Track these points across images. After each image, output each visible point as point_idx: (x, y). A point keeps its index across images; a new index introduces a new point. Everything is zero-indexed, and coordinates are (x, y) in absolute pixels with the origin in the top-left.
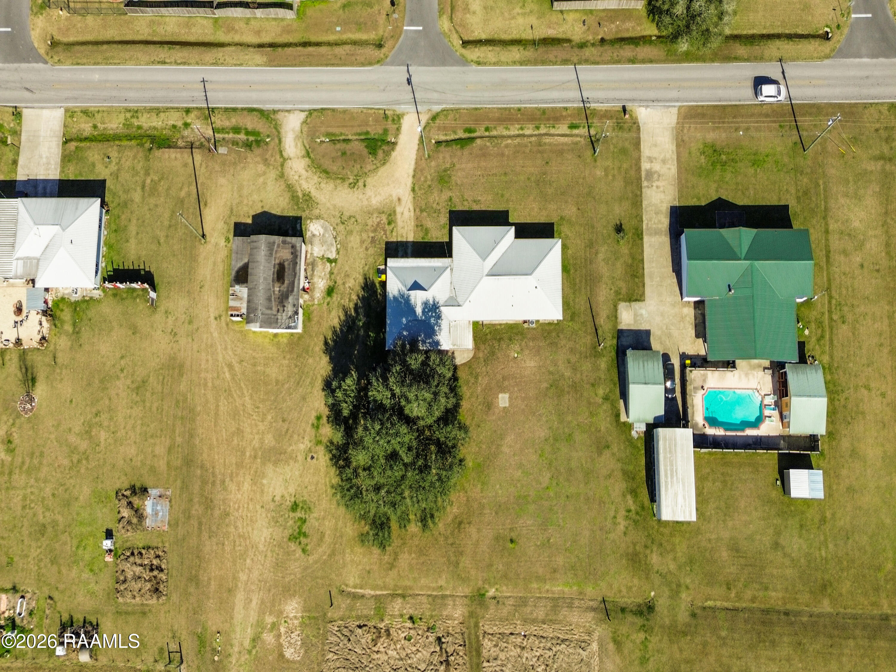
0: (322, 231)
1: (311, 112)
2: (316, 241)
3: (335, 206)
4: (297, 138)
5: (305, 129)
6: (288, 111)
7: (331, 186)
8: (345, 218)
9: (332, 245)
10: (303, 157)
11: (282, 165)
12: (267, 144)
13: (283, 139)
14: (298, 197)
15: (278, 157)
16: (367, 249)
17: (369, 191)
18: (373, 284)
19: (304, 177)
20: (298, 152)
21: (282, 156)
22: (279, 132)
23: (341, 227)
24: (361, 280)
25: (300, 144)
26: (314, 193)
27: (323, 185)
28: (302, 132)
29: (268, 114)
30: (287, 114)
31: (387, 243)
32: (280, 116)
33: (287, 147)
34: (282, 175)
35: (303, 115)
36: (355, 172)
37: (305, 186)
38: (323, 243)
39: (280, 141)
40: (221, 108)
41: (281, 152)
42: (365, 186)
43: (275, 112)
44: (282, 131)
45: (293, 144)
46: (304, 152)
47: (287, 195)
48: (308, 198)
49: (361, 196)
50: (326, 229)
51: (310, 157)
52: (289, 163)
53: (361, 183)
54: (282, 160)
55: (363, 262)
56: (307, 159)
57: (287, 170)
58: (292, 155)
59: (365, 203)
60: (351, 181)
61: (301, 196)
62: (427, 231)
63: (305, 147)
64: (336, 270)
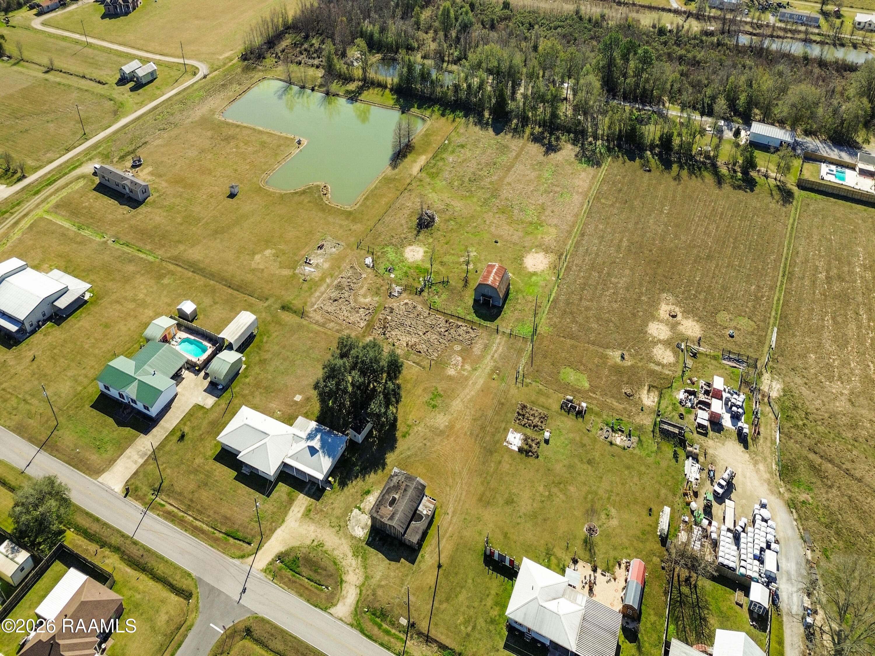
0: (356, 528)
1: (325, 609)
2: (363, 524)
3: (340, 538)
4: (345, 597)
5: (335, 601)
6: (341, 619)
7: (336, 553)
8: (338, 528)
9: (353, 517)
10: (346, 582)
11: (363, 585)
12: (369, 608)
13: (355, 602)
14: (362, 557)
15: (364, 592)
16: (332, 503)
17: (313, 536)
18: (339, 484)
19: (352, 568)
20: (348, 587)
21: (361, 591)
22: (355, 609)
23: (342, 524)
24: (345, 489)
25: (344, 593)
26: (350, 554)
27: (342, 556)
28: (339, 600)
29: (357, 626)
30: (344, 619)
31: (318, 500)
32: (349, 620)
33: (354, 595)
34: (367, 578)
35: (332, 610)
36: (315, 552)
37: (354, 562)
38: (358, 521)
39: (358, 601)
40: (392, 652)
41: (360, 594)
42: (313, 541)
43: (352, 625)
44: (352, 608)
45: (349, 595)
46: (344, 585)
47: (369, 562)
48: (356, 553)
49: (320, 535)
50: (353, 528)
51: (341, 579)
52: (358, 583)
53: (315, 543)
54: (362, 588)
55: (339, 498)
56: (344, 579)
57: (361, 580)
58: (354, 587)
59: (319, 530)
60: (320, 548)
61: (360, 557)
62: (289, 494)
63: (341, 588)
64: (358, 501)
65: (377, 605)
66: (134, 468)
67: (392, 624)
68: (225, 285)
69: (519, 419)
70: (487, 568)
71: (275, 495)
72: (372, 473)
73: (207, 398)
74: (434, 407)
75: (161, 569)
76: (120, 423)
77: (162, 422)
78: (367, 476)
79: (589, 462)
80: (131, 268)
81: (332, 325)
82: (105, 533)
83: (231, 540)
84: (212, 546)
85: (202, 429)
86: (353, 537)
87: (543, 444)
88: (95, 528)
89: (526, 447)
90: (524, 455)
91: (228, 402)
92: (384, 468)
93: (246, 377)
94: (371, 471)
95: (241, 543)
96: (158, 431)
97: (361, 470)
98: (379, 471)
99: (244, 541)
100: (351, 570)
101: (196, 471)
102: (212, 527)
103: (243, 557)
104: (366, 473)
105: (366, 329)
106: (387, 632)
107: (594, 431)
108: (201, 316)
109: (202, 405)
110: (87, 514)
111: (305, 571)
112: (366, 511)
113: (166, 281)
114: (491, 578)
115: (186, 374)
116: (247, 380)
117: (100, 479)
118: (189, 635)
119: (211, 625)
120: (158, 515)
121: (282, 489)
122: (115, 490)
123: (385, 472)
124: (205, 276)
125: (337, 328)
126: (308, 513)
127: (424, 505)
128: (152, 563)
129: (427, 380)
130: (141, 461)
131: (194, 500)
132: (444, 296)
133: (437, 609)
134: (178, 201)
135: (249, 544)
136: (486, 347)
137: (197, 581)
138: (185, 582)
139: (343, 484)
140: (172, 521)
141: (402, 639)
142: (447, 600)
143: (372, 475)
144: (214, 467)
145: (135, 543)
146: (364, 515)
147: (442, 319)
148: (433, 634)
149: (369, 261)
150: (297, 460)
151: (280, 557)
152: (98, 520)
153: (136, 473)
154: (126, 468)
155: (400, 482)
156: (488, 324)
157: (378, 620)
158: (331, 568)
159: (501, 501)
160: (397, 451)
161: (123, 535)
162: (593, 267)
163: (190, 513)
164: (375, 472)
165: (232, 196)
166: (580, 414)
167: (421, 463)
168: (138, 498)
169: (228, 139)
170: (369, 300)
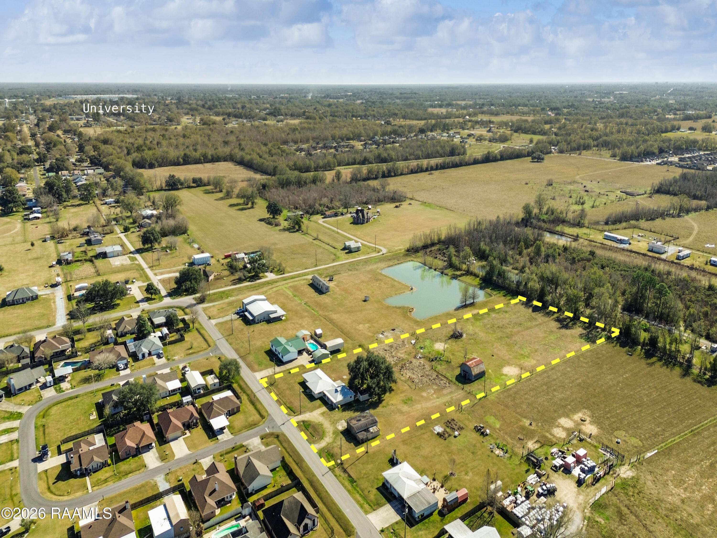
0: (340, 426)
1: (311, 443)
2: (343, 426)
3: (331, 426)
4: (320, 443)
5: (315, 443)
7: (326, 429)
8: (332, 423)
9: (341, 422)
10: (324, 439)
12: (327, 451)
15: (329, 445)
16: (335, 415)
18: (342, 410)
22: (322, 449)
23: (335, 422)
24: (344, 413)
27: (328, 432)
28: (317, 443)
29: (319, 454)
30: (316, 449)
31: (330, 411)
32: (318, 450)
33: (324, 445)
34: (333, 442)
35: (313, 445)
36: (318, 426)
37: (331, 435)
38: (342, 424)
39: (324, 447)
41: (327, 445)
42: (320, 422)
45: (322, 444)
46: (322, 440)
47: (337, 438)
49: (323, 422)
50: (338, 425)
52: (329, 442)
55: (339, 414)
57: (331, 442)
58: (326, 442)
59: (324, 420)
60: (321, 426)
61: (335, 435)
62: (319, 405)
65: (331, 452)
66: (268, 375)
68: (340, 331)
69: (447, 423)
70: (388, 461)
71: (314, 403)
73: (308, 364)
74: (406, 403)
75: (259, 406)
76: (271, 360)
77: (286, 365)
78: (356, 412)
79: (473, 453)
80: (306, 314)
82: (246, 389)
83: (289, 410)
85: (300, 373)
86: (336, 428)
87: (452, 437)
88: (244, 386)
89: (442, 434)
90: (438, 436)
91: (316, 368)
94: (359, 411)
96: (283, 367)
97: (354, 409)
99: (293, 411)
100: (328, 437)
101: (289, 384)
102: (284, 403)
103: (289, 415)
105: (393, 364)
107: (486, 444)
108: (323, 338)
109: (305, 365)
110: (244, 381)
111: (310, 430)
115: (305, 353)
116: (328, 364)
117: (254, 373)
118: (257, 428)
119: (266, 428)
121: (318, 402)
122: (258, 378)
124: (333, 325)
126: (323, 414)
127: (373, 428)
128: (257, 404)
129: (409, 393)
130: (271, 374)
132: (443, 367)
133: (356, 464)
134: (340, 297)
135: (294, 413)
136: (451, 392)
137: (269, 415)
138: (265, 414)
139: (344, 410)
142: (362, 464)
144: (296, 386)
145: (255, 395)
146: (346, 424)
147: (436, 374)
148: (349, 470)
149: (413, 342)
150: (329, 392)
151: (303, 422)
152: (246, 384)
154: (265, 374)
155: (367, 416)
156: (460, 384)
157: (329, 457)
158: (321, 433)
159: (413, 446)
161: (252, 392)
163: (279, 396)
165: (365, 301)
166: (483, 434)
167: (384, 418)
169: (377, 280)
170: (402, 356)
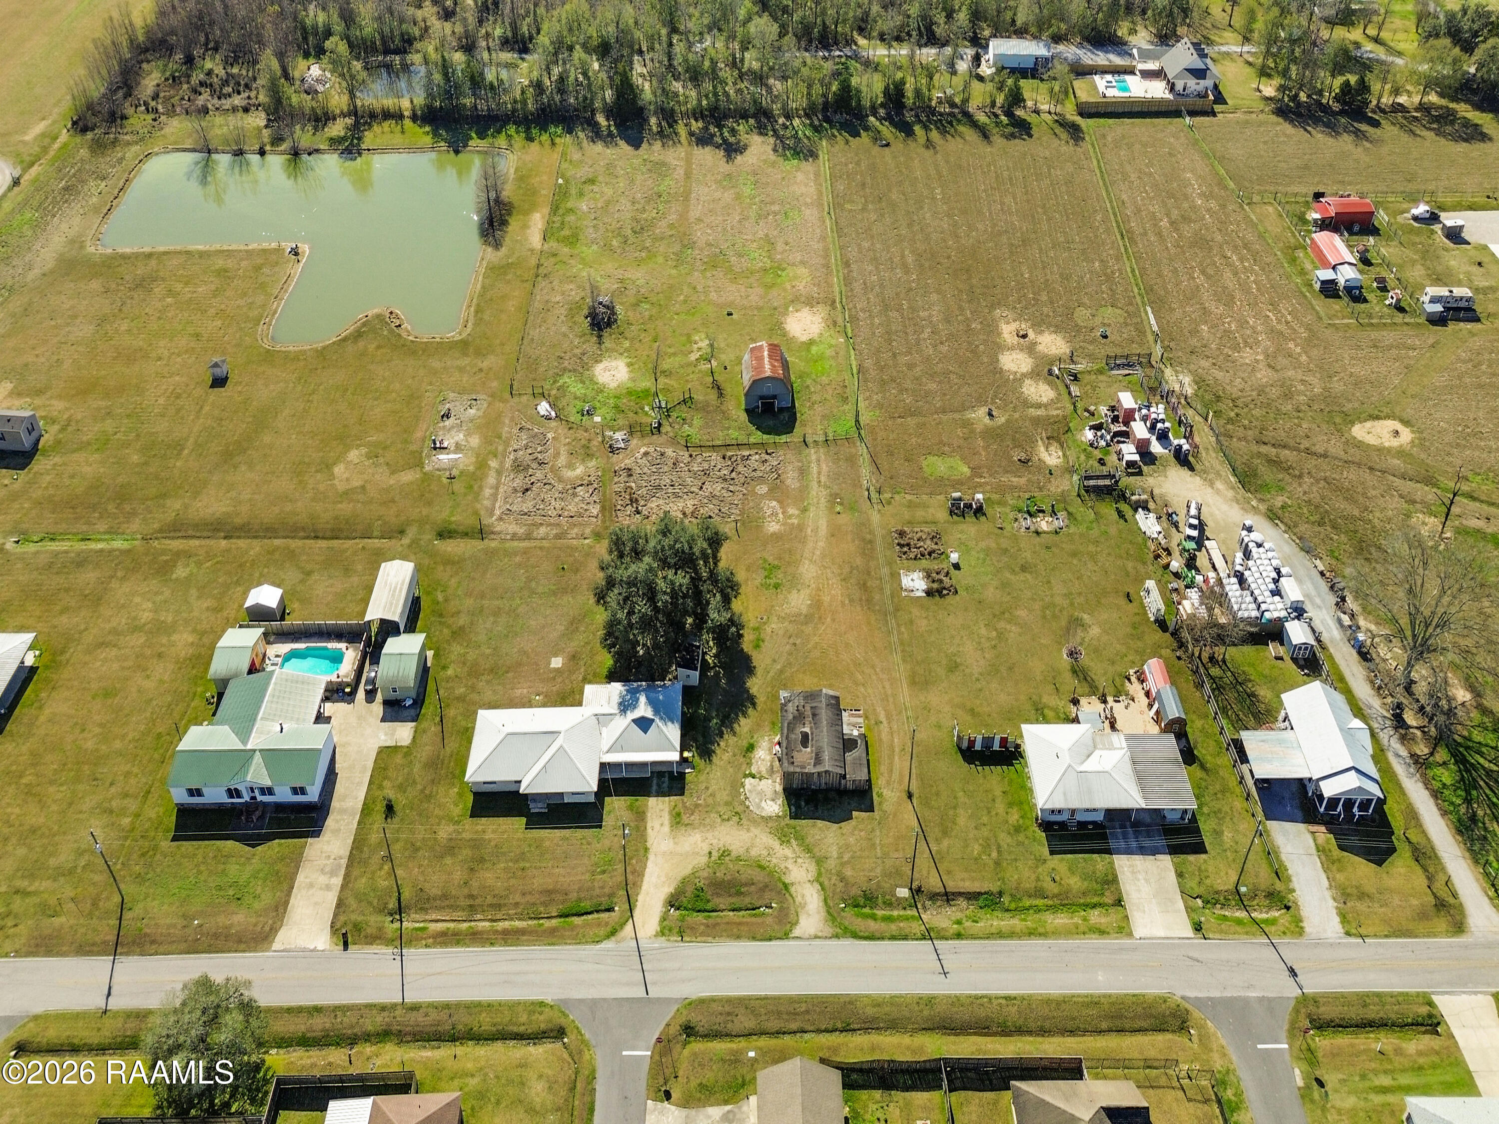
0: (763, 804)
1: (786, 936)
2: (770, 794)
3: (748, 830)
4: (803, 906)
5: (792, 917)
6: (816, 937)
7: (754, 853)
8: (736, 819)
9: (750, 791)
10: (792, 884)
11: (820, 874)
12: (844, 900)
13: (822, 904)
14: (796, 839)
15: (826, 883)
16: (707, 788)
17: (706, 848)
18: (701, 756)
19: (790, 861)
20: (799, 889)
21: (821, 885)
22: (828, 912)
23: (739, 809)
24: (715, 759)
25: (799, 899)
26: (776, 844)
27: (765, 853)
28: (797, 913)
29: (845, 933)
30: (820, 934)
31: (682, 794)
32: (829, 931)
33: (815, 896)
34: (820, 861)
35: (797, 932)
36: (722, 867)
37: (788, 852)
38: (761, 794)
39: (825, 900)
40: (913, 939)
41: (823, 889)
42: (710, 853)
43: (837, 936)
44: (823, 913)
45: (808, 898)
46: (792, 890)
47: (809, 840)
48: (784, 839)
49: (715, 842)
50: (759, 806)
51: (784, 883)
52: (812, 875)
53: (715, 855)
54: (821, 880)
55: (711, 776)
56: (787, 881)
57: (813, 867)
58: (808, 885)
59: (709, 835)
60: (727, 858)
61: (792, 840)
62: (631, 808)
63: (791, 896)
64: (744, 767)
65: (855, 891)
66: (332, 898)
67: (889, 905)
68: (307, 538)
69: (905, 553)
70: (973, 766)
71: (608, 820)
72: (741, 719)
73: (394, 730)
74: (776, 586)
75: (485, 1021)
76: (253, 841)
77: (335, 804)
78: (736, 726)
79: (1024, 569)
80: (89, 577)
81: (543, 530)
82: (345, 1023)
83: (576, 920)
84: (553, 944)
85: (418, 779)
86: (767, 819)
87: (954, 571)
88: (319, 1023)
89: (935, 586)
90: (937, 598)
91: (438, 719)
92: (754, 705)
93: (444, 668)
94: (737, 716)
95: (595, 915)
96: (337, 821)
97: (723, 723)
98: (750, 711)
99: (597, 911)
100: (790, 864)
101: (451, 849)
102: (531, 918)
103: (613, 933)
104: (732, 723)
105: (603, 515)
106: (889, 919)
107: (1007, 527)
108: (293, 606)
109: (394, 744)
110: (289, 1010)
111: (722, 902)
112: (764, 773)
113: (181, 572)
114: (985, 777)
115: (329, 708)
116: (450, 672)
117: (276, 946)
118: (597, 1087)
119: (624, 1053)
120: (427, 946)
121: (616, 806)
122: (320, 948)
123: (759, 709)
124: (256, 537)
125: (554, 532)
126: (677, 820)
127: (849, 724)
128: (463, 1021)
129: (745, 554)
130: (338, 881)
131: (475, 893)
132: (697, 422)
133: (938, 852)
134: (109, 425)
135: (610, 910)
136: (803, 472)
137: (561, 1007)
138: (542, 1018)
139: (706, 753)
140: (458, 943)
141: (913, 917)
142: (945, 833)
143: (743, 721)
144: (480, 828)
145: (415, 1008)
146: (764, 782)
147: (715, 456)
148: (952, 886)
149: (544, 409)
150: (622, 749)
151: (673, 902)
152: (318, 1009)
153: (340, 904)
154: (316, 904)
155: (801, 708)
156: (784, 438)
157: (867, 910)
158: (759, 877)
160: (759, 672)
161: (383, 1008)
162: (886, 308)
163: (479, 917)
164: (745, 714)
165: (219, 382)
166: (980, 511)
167: (804, 672)
168: (374, 939)
169: (143, 284)
170: (580, 470)
